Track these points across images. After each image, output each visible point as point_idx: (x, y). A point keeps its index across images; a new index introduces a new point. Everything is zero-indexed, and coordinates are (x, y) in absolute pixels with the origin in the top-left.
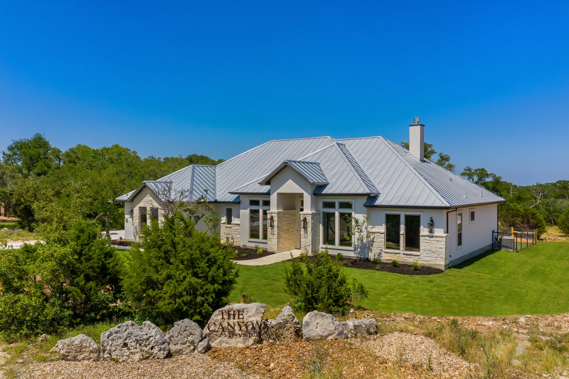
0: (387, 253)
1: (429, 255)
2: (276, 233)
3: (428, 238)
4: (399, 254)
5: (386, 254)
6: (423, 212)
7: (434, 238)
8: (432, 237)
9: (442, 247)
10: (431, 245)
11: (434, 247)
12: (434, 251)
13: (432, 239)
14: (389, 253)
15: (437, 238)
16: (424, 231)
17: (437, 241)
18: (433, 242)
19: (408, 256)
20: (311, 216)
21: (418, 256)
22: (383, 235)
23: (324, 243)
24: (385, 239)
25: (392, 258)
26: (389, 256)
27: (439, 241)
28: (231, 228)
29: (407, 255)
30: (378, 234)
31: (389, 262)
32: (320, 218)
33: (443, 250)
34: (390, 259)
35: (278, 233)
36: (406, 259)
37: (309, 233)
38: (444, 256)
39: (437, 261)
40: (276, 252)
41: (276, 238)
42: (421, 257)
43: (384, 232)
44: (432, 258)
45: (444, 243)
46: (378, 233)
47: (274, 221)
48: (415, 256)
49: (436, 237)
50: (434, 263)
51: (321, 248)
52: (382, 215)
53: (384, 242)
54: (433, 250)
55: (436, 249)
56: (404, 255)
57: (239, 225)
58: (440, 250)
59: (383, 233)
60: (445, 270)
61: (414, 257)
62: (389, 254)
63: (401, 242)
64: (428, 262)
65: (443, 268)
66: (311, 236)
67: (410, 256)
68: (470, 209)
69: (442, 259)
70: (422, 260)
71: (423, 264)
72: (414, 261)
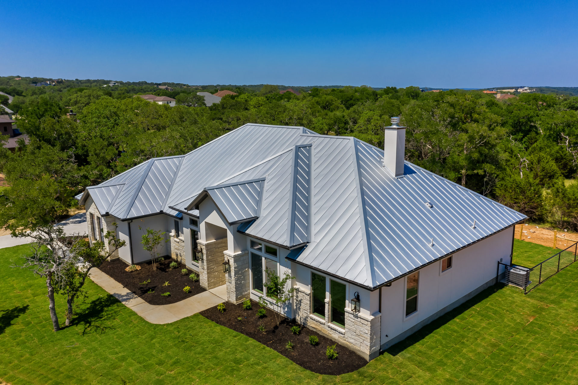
0: (313, 319)
1: (353, 337)
2: (206, 267)
3: (352, 316)
4: (324, 324)
5: (311, 320)
7: (359, 319)
8: (357, 317)
9: (367, 333)
10: (355, 325)
11: (359, 329)
12: (359, 335)
13: (356, 319)
15: (361, 320)
16: (349, 307)
17: (362, 324)
18: (358, 324)
19: (332, 331)
20: (233, 259)
21: (342, 334)
22: (309, 297)
23: (254, 288)
24: (310, 301)
25: (317, 327)
26: (314, 324)
27: (364, 324)
28: (178, 243)
29: (332, 328)
31: (314, 330)
32: (248, 259)
33: (368, 337)
34: (315, 327)
35: (208, 267)
36: (331, 333)
37: (233, 278)
38: (369, 344)
39: (361, 347)
40: (207, 289)
41: (206, 273)
42: (346, 336)
43: (310, 294)
44: (357, 342)
45: (369, 329)
46: (304, 293)
47: (204, 254)
49: (361, 318)
50: (359, 349)
51: (252, 294)
53: (309, 305)
54: (358, 333)
55: (361, 333)
56: (329, 327)
57: (183, 242)
58: (365, 335)
59: (308, 295)
60: (370, 360)
61: (339, 334)
62: (314, 321)
63: (326, 312)
64: (353, 345)
65: (367, 358)
66: (234, 282)
67: (334, 331)
69: (367, 347)
70: (347, 340)
71: (347, 345)
72: (339, 339)
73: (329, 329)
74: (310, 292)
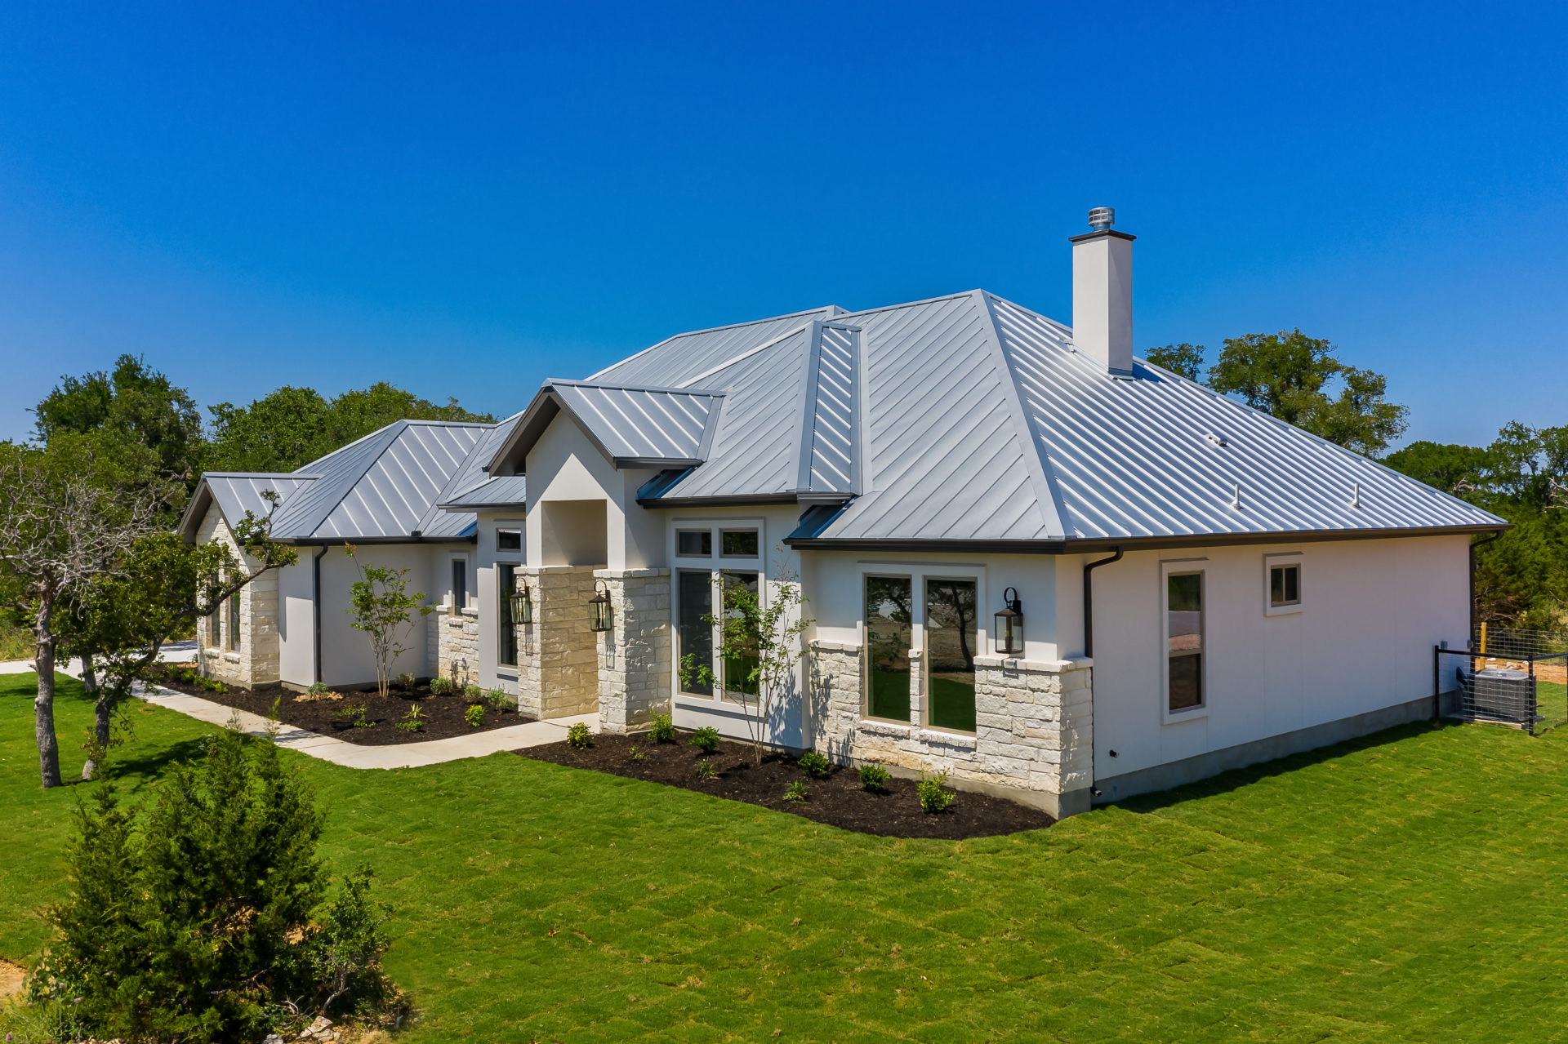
0: (869, 733)
1: (1004, 749)
2: (537, 647)
3: (998, 676)
4: (907, 737)
5: (866, 737)
6: (983, 565)
7: (1022, 677)
8: (1013, 672)
9: (1049, 717)
10: (1011, 705)
11: (1022, 714)
12: (1023, 733)
13: (1013, 682)
14: (875, 734)
15: (1030, 677)
16: (987, 646)
17: (1033, 690)
18: (1019, 695)
19: (935, 750)
20: (622, 584)
21: (967, 750)
22: (857, 659)
23: (684, 688)
24: (862, 676)
25: (885, 755)
26: (874, 746)
27: (1038, 690)
28: (461, 627)
29: (932, 744)
30: (841, 656)
32: (670, 594)
33: (1054, 731)
34: (878, 757)
35: (542, 647)
36: (929, 759)
37: (618, 649)
38: (1056, 757)
39: (1033, 775)
40: (539, 716)
41: (539, 664)
42: (979, 755)
43: (861, 649)
44: (1017, 763)
45: (1057, 700)
46: (841, 651)
47: (534, 605)
48: (958, 749)
49: (1027, 672)
50: (1024, 784)
51: (678, 706)
52: (849, 581)
53: (858, 688)
54: (1019, 727)
55: (1031, 725)
56: (923, 742)
57: (476, 617)
58: (1045, 730)
59: (854, 654)
60: (1062, 815)
61: (958, 754)
62: (875, 739)
63: (912, 691)
64: (1003, 778)
65: (1053, 808)
66: (623, 659)
67: (941, 751)
68: (1265, 555)
69: (1049, 768)
70: (982, 767)
71: (984, 783)
72: (957, 772)
73: (925, 748)
74: (861, 644)
